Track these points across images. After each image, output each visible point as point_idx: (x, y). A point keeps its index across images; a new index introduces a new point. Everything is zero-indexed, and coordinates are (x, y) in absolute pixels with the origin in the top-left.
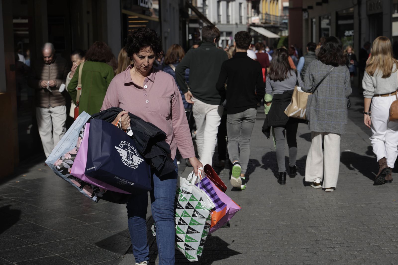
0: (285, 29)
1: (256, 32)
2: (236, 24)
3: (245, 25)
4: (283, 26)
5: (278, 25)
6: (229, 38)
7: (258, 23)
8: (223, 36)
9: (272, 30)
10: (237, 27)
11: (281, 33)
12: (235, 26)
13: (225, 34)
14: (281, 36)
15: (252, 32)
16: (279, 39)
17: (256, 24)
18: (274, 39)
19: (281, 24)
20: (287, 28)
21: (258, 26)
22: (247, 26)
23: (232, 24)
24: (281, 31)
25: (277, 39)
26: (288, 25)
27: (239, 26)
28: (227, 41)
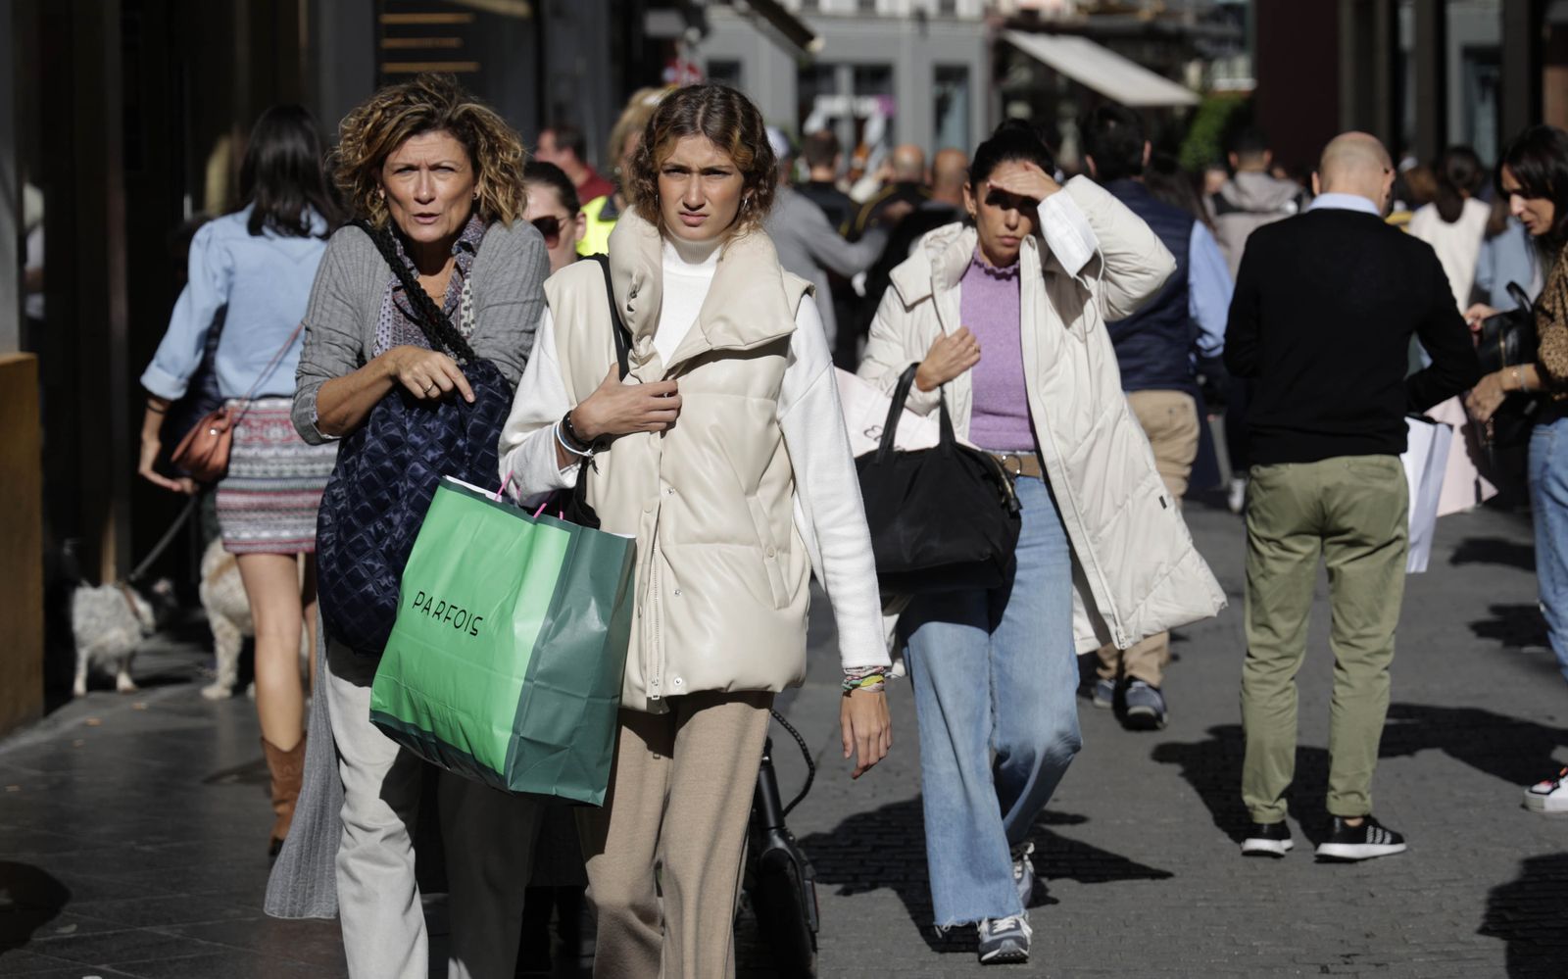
0: (1230, 49)
1: (1045, 71)
2: (920, 16)
3: (971, 22)
4: (1214, 29)
5: (1188, 21)
6: (870, 106)
7: (1057, 11)
8: (833, 91)
9: (1148, 52)
10: (923, 34)
11: (1206, 73)
12: (908, 29)
13: (845, 78)
14: (1205, 90)
15: (1020, 65)
16: (1193, 111)
17: (1047, 14)
18: (1161, 111)
19: (1201, 19)
20: (1240, 44)
21: (1054, 29)
22: (983, 31)
23: (893, 18)
24: (1207, 61)
25: (1180, 113)
26: (1250, 17)
27: (936, 30)
28: (860, 123)
